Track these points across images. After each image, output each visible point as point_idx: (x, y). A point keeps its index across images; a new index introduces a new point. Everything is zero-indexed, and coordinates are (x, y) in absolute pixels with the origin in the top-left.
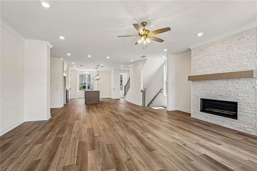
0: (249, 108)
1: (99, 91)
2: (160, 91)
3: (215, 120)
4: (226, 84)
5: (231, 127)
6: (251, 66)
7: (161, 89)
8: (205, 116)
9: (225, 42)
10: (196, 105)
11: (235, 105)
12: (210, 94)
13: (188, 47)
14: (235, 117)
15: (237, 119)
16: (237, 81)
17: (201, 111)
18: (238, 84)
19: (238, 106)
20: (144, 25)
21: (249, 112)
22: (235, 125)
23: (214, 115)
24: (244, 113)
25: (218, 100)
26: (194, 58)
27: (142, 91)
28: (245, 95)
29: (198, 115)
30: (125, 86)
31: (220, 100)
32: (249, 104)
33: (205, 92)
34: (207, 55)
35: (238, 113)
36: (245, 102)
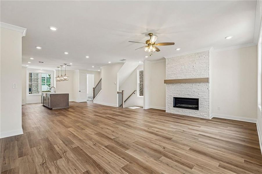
0: (205, 102)
1: (68, 94)
2: (133, 93)
3: (184, 112)
4: (192, 87)
5: (194, 116)
6: (206, 75)
7: (135, 91)
8: (177, 110)
9: (190, 57)
10: (170, 103)
11: (197, 101)
12: (180, 93)
13: (164, 57)
14: (197, 108)
15: (198, 110)
16: (198, 84)
17: (174, 107)
18: (199, 87)
19: (199, 101)
20: (150, 36)
21: (205, 104)
22: (197, 114)
23: (183, 109)
24: (202, 106)
25: (186, 97)
26: (168, 66)
27: (118, 93)
28: (203, 94)
29: (172, 110)
30: (94, 88)
31: (187, 97)
32: (205, 99)
33: (176, 92)
34: (178, 65)
35: (199, 106)
36: (203, 98)
